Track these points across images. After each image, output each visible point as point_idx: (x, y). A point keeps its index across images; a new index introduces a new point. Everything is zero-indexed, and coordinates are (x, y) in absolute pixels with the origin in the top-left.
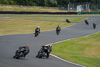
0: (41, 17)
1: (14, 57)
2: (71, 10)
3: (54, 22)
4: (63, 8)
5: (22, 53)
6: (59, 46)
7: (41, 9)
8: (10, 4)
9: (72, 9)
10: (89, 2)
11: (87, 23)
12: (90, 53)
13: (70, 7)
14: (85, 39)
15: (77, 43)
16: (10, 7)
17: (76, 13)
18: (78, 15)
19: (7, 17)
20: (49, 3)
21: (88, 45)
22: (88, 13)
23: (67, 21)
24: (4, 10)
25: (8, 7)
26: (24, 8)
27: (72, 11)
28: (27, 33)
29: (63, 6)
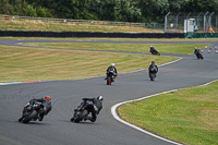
0: (106, 44)
1: (20, 120)
2: (171, 28)
3: (134, 55)
4: (155, 24)
5: (34, 112)
6: (146, 106)
7: (106, 27)
8: (40, 15)
9: (174, 27)
10: (211, 11)
11: (199, 56)
12: (213, 121)
13: (170, 22)
14: (202, 92)
15: (185, 99)
16: (40, 22)
17: (182, 36)
18: (186, 39)
19: (32, 43)
20: (123, 13)
21: (207, 104)
22: (209, 35)
23: (153, 52)
24: (27, 29)
25: (34, 22)
26: (69, 24)
27: (174, 31)
28: (75, 78)
29: (154, 20)
